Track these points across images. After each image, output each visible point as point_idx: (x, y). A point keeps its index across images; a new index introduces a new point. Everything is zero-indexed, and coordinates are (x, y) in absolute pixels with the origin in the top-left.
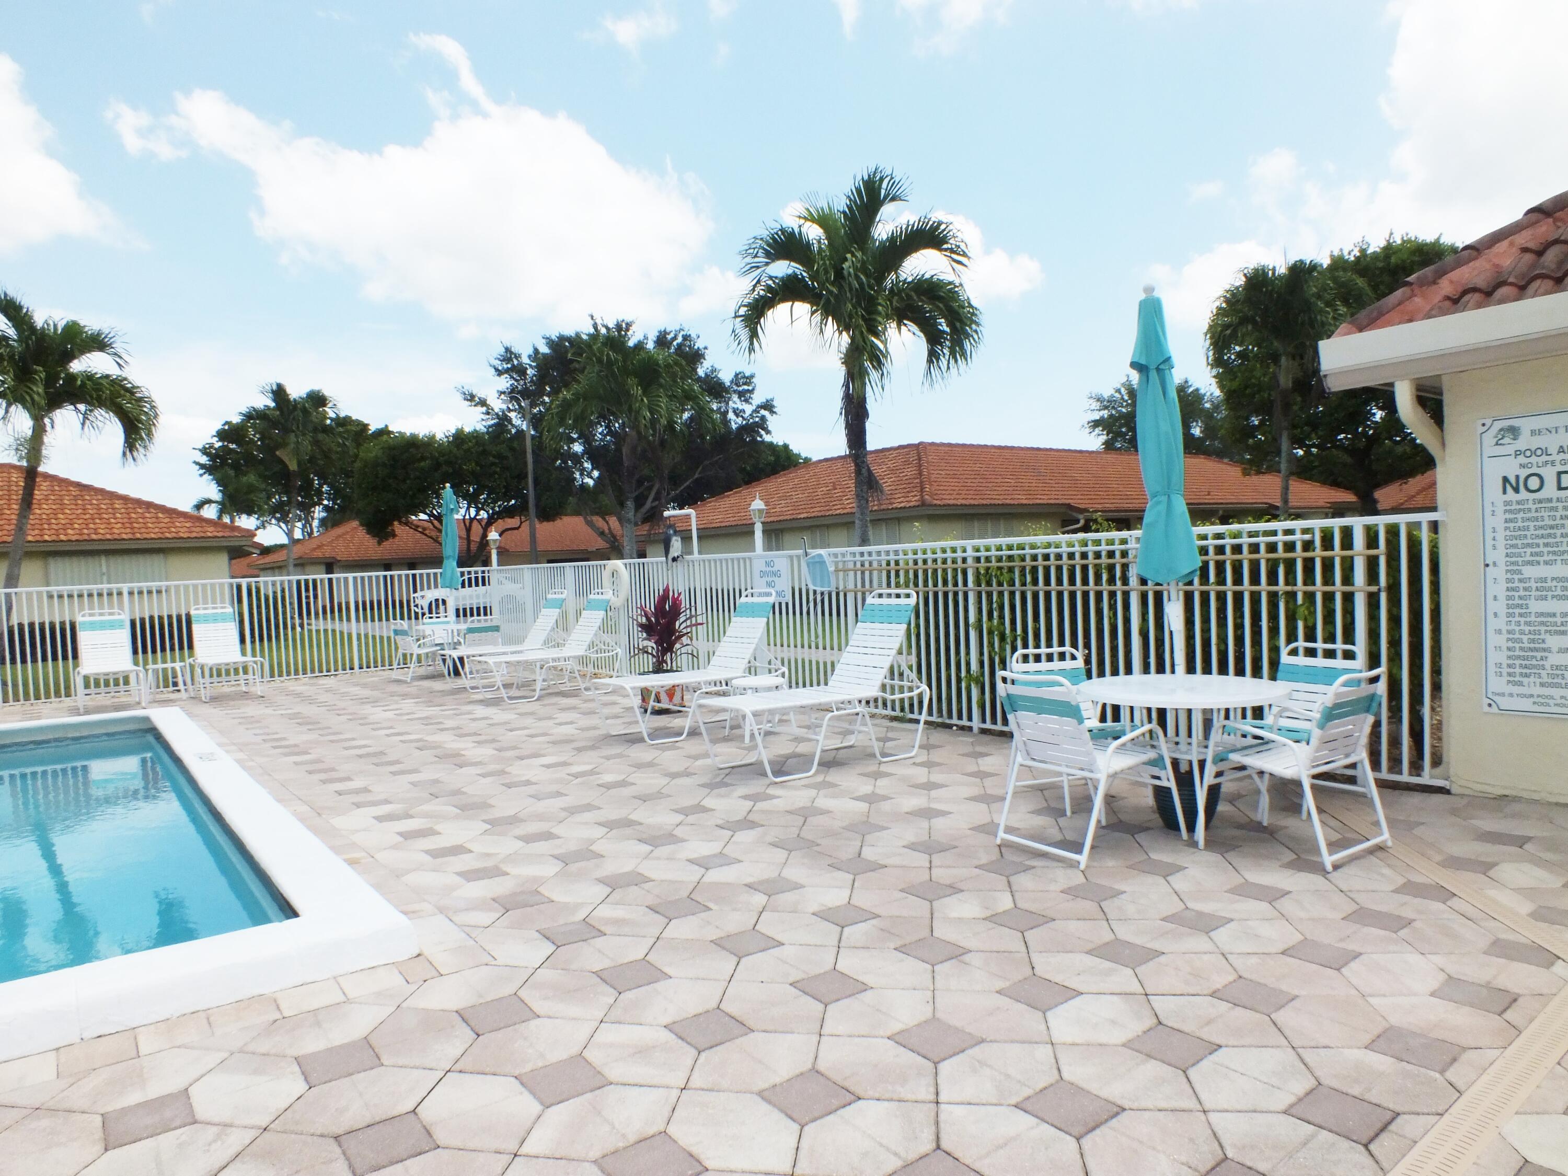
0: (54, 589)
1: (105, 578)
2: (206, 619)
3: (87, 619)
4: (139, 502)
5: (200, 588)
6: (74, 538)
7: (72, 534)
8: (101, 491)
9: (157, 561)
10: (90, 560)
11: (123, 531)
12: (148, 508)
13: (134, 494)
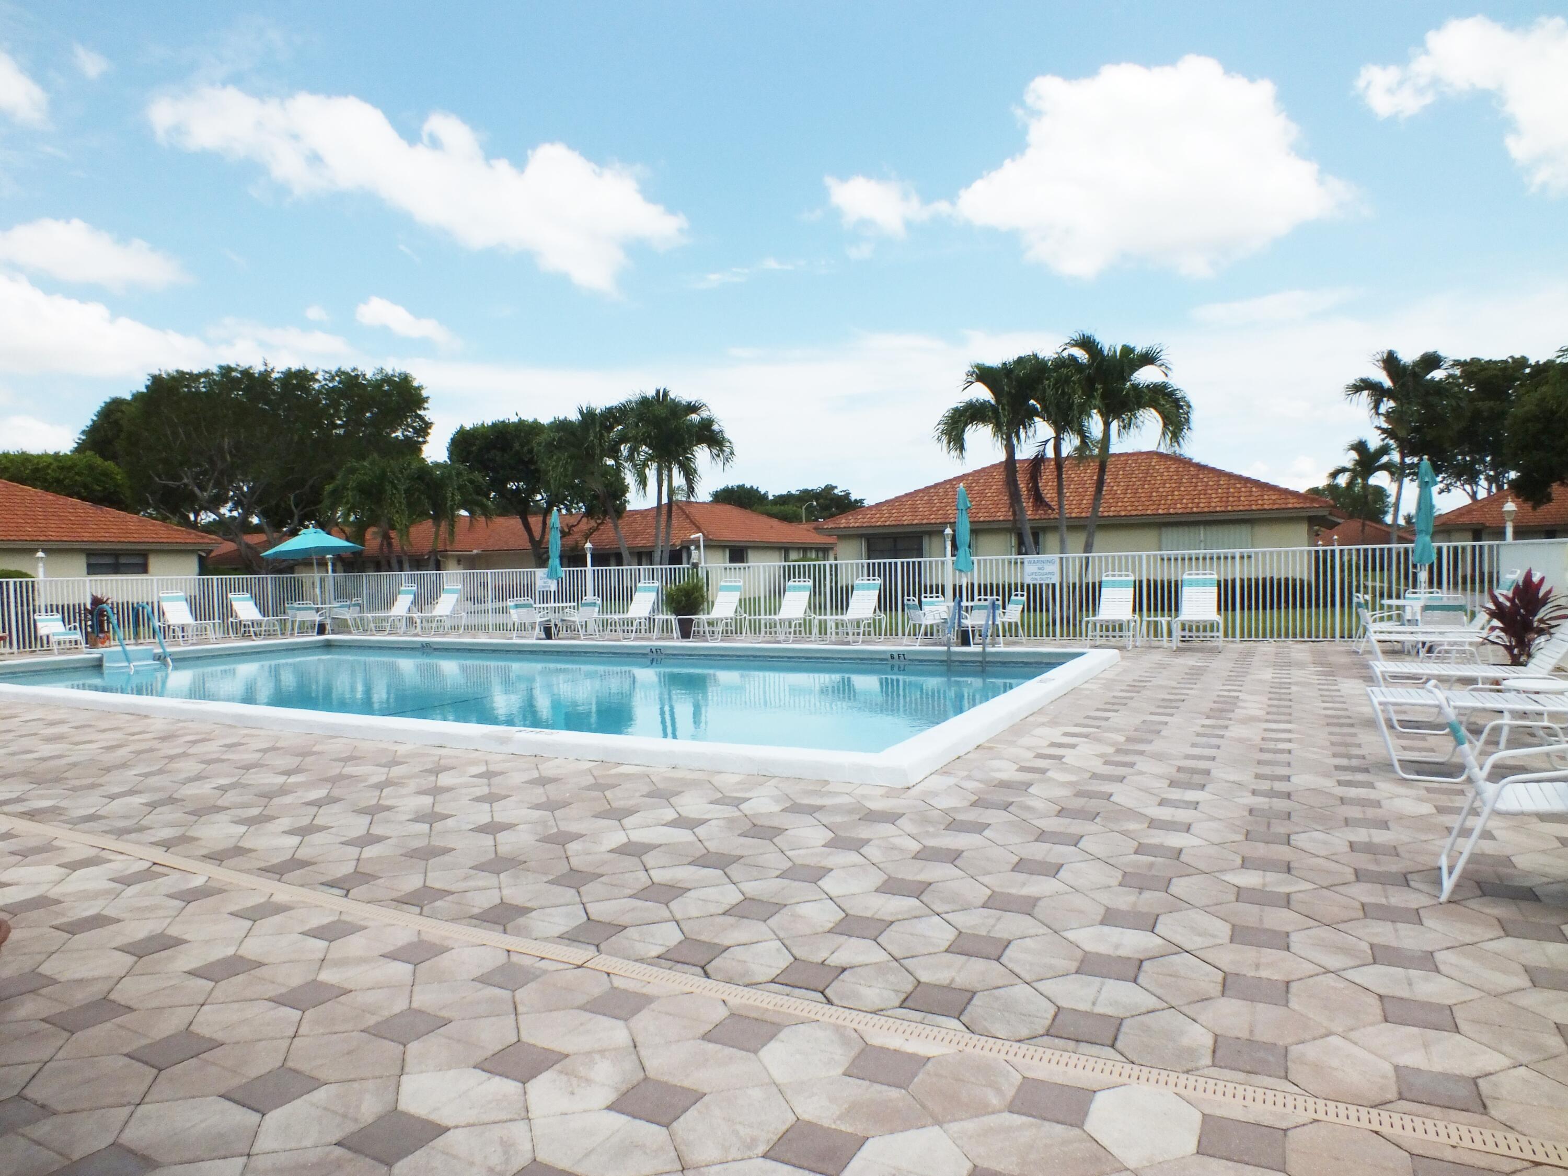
0: (1165, 553)
1: (1202, 545)
2: (1191, 583)
3: (1110, 578)
4: (1240, 478)
5: (1275, 555)
6: (1180, 511)
7: (1179, 508)
8: (1213, 470)
9: (1243, 532)
10: (1192, 529)
11: (1219, 504)
12: (1246, 483)
13: (1237, 472)
